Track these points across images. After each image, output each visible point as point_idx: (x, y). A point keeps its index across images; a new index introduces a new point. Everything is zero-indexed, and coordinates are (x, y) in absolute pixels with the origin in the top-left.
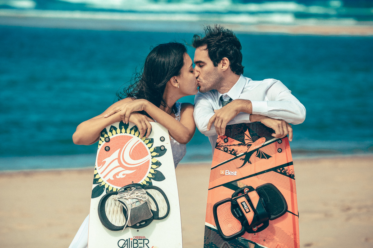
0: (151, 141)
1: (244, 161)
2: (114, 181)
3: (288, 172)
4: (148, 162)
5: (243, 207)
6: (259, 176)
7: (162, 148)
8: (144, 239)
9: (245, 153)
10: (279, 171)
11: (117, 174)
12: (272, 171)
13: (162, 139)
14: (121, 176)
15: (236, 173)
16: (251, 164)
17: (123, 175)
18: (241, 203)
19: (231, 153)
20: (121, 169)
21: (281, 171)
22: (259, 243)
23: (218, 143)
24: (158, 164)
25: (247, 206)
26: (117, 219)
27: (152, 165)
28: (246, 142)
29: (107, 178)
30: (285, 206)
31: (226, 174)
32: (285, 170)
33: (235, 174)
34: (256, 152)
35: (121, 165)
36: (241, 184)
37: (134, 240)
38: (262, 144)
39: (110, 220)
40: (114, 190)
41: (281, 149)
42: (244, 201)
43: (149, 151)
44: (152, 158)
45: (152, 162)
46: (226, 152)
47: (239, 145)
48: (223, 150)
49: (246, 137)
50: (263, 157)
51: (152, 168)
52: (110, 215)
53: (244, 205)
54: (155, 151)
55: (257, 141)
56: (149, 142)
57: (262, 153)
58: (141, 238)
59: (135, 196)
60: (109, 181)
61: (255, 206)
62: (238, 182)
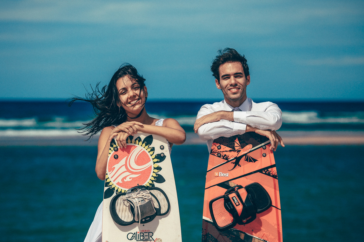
0: (153, 149)
1: (234, 164)
2: (123, 184)
3: (271, 173)
4: (151, 167)
5: (234, 201)
6: (247, 177)
7: (162, 155)
8: (149, 233)
9: (236, 158)
10: (264, 172)
11: (125, 178)
12: (258, 173)
13: (162, 147)
14: (128, 179)
15: (228, 174)
16: (240, 166)
17: (130, 178)
18: (232, 198)
19: (223, 158)
20: (128, 173)
21: (266, 172)
22: (248, 233)
23: (213, 150)
24: (159, 169)
25: (237, 200)
26: (125, 216)
27: (154, 169)
28: (236, 148)
29: (116, 181)
30: (269, 201)
31: (219, 176)
32: (269, 171)
33: (227, 176)
34: (245, 156)
35: (128, 170)
36: (232, 184)
37: (140, 233)
38: (250, 150)
39: (120, 216)
40: (123, 192)
41: (266, 154)
42: (235, 197)
43: (151, 158)
44: (154, 164)
45: (154, 167)
46: (220, 157)
47: (230, 151)
48: (217, 155)
49: (236, 145)
50: (250, 161)
51: (154, 172)
52: (120, 213)
53: (235, 199)
54: (156, 157)
55: (245, 148)
56: (151, 150)
57: (249, 157)
58: (146, 232)
59: (140, 196)
60: (118, 184)
61: (244, 200)
62: (229, 182)
